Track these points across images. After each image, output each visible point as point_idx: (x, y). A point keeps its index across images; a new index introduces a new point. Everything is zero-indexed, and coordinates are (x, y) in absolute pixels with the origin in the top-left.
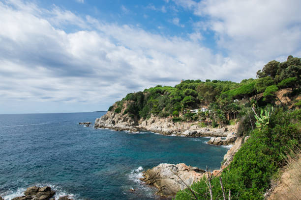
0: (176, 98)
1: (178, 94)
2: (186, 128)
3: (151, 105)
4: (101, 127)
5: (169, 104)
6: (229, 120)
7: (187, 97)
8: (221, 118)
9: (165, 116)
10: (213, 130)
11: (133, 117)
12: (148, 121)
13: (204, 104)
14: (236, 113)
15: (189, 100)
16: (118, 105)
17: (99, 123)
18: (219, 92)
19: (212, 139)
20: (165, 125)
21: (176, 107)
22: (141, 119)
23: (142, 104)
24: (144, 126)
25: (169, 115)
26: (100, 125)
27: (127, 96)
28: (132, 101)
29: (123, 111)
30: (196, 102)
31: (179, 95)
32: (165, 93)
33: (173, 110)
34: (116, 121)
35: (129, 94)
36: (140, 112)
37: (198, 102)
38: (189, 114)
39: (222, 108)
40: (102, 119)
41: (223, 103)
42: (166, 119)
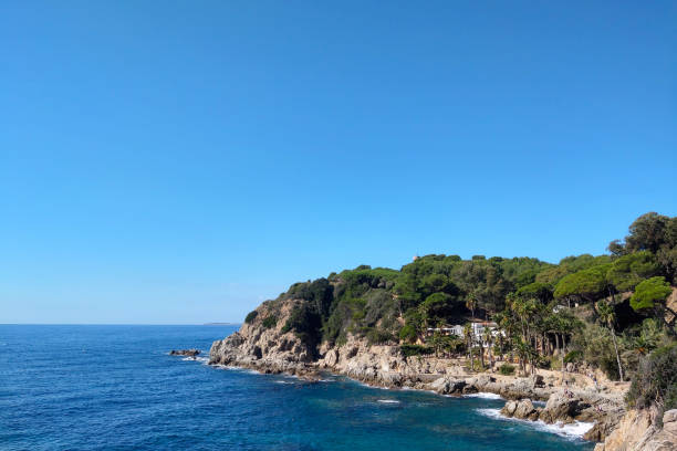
0: (408, 297)
1: (414, 287)
2: (435, 373)
3: (346, 312)
4: (227, 362)
5: (391, 310)
7: (436, 294)
9: (383, 340)
11: (305, 340)
12: (341, 350)
15: (441, 303)
16: (270, 309)
17: (221, 352)
19: (510, 405)
20: (384, 362)
22: (325, 346)
23: (327, 309)
24: (332, 363)
25: (391, 339)
26: (224, 357)
27: (291, 289)
28: (302, 302)
29: (280, 325)
30: (456, 309)
31: (416, 291)
32: (380, 285)
33: (401, 326)
34: (263, 348)
35: (296, 285)
40: (228, 343)
42: (387, 349)
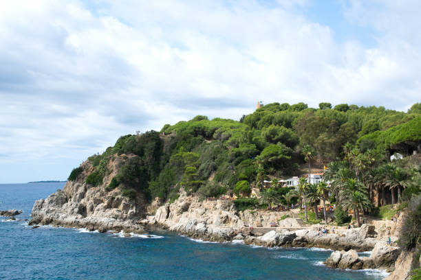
0: (243, 149)
1: (250, 139)
2: (269, 226)
3: (179, 165)
4: (49, 222)
5: (226, 164)
6: (380, 205)
7: (273, 145)
8: (358, 200)
9: (215, 194)
10: (338, 232)
11: (133, 197)
12: (173, 206)
13: (313, 164)
14: (396, 189)
15: (277, 154)
16: (96, 165)
17: (43, 211)
18: (352, 135)
19: (336, 255)
20: (215, 217)
21: (244, 171)
22: (155, 203)
23: (159, 163)
24: (162, 221)
25: (224, 192)
26: (45, 217)
27: (118, 142)
28: (130, 156)
29: (108, 181)
30: (292, 160)
31: (252, 142)
32: (215, 136)
33: (235, 180)
34: (88, 207)
35: (123, 138)
36: (152, 184)
37: (300, 159)
38: (276, 189)
39: (360, 175)
40: (51, 202)
41: (364, 162)
42: (219, 203)
